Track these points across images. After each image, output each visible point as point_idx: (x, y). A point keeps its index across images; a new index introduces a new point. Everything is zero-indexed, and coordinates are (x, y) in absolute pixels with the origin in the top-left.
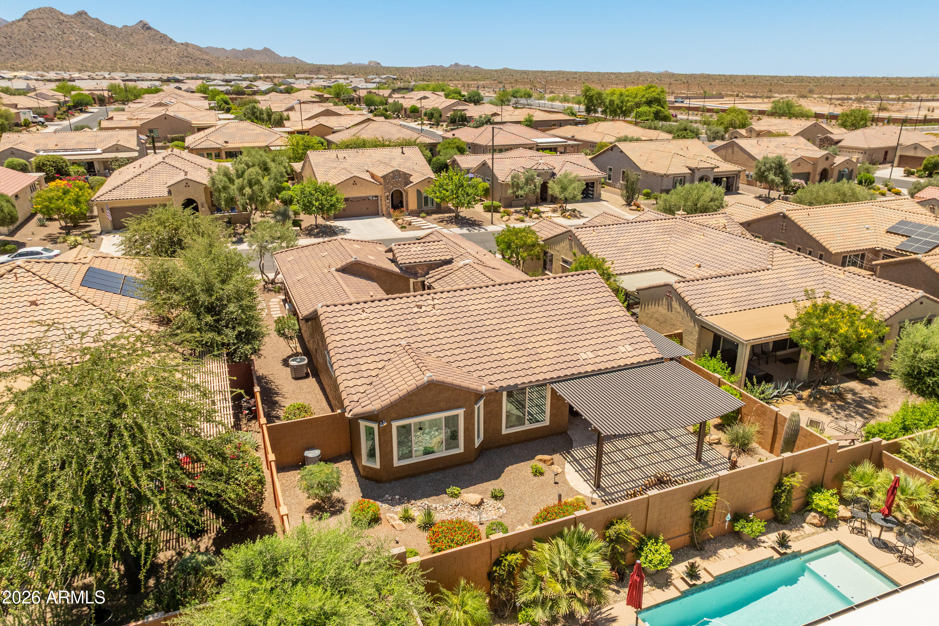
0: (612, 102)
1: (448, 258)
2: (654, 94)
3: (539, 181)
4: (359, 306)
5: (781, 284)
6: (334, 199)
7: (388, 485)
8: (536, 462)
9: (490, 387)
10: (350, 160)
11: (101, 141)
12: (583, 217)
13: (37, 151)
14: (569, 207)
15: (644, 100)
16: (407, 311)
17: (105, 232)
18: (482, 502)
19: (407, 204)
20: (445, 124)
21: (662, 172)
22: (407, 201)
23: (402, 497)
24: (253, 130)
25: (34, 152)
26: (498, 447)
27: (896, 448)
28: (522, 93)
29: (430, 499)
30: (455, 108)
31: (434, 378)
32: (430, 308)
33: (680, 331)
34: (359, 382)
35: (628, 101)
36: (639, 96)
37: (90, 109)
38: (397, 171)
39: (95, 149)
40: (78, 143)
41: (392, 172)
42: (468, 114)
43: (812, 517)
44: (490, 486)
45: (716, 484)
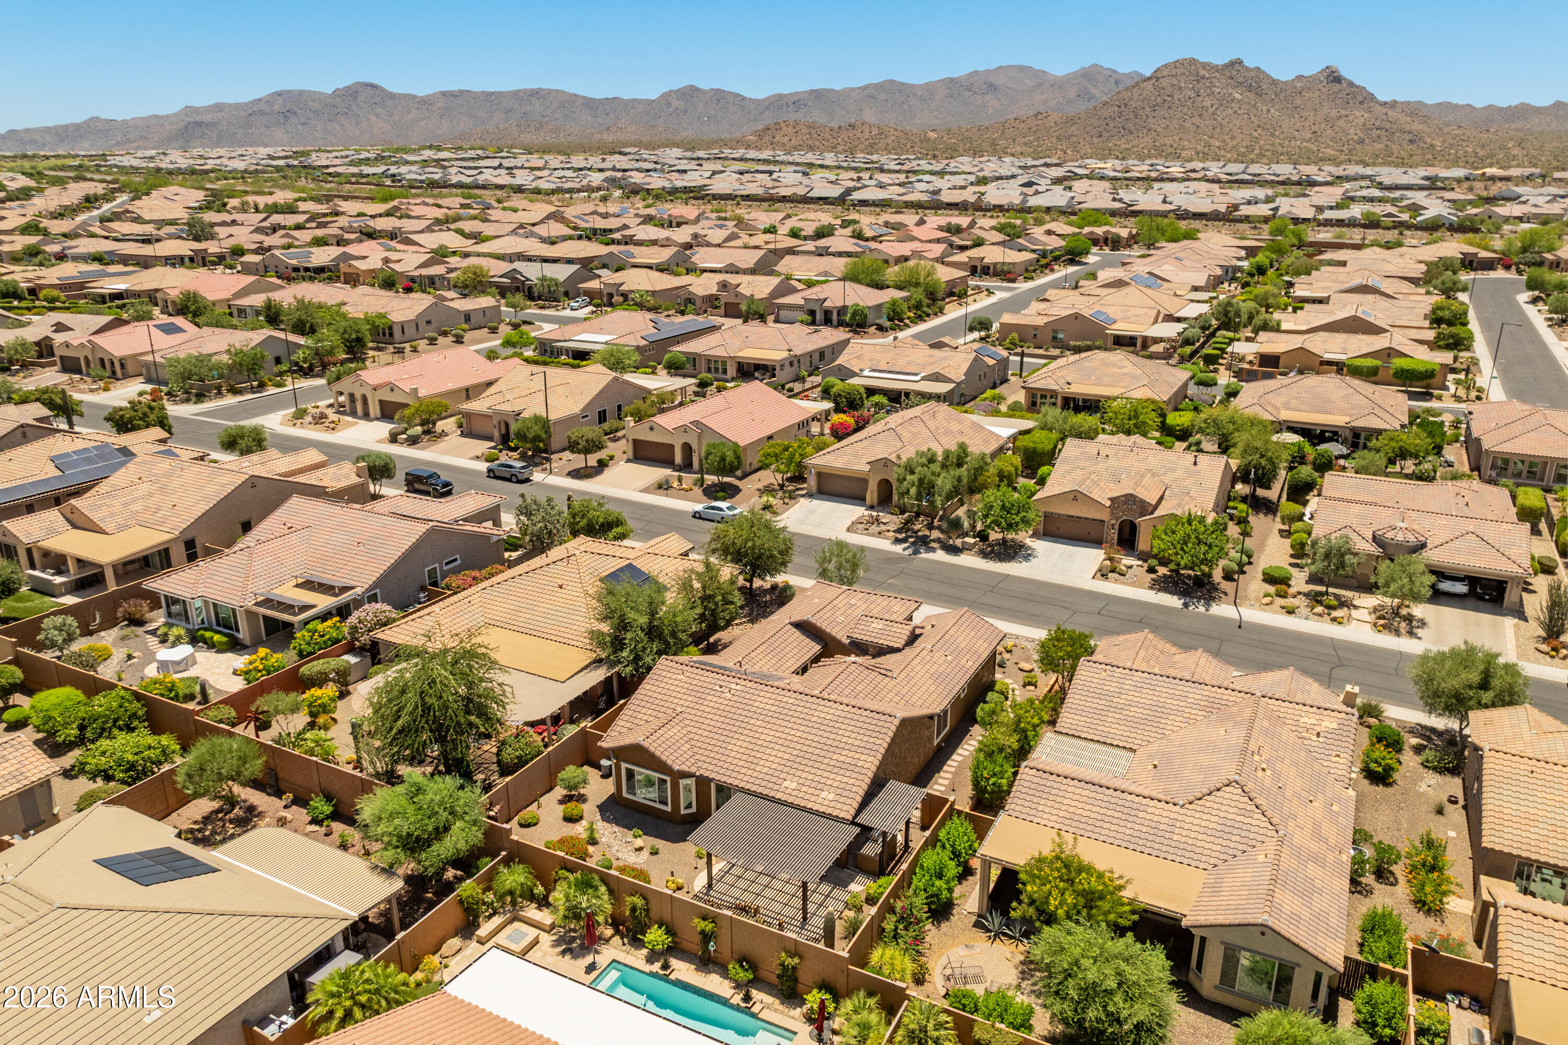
7: (619, 808)
9: (692, 770)
11: (933, 364)
13: (865, 370)
16: (710, 686)
17: (809, 494)
18: (641, 850)
19: (1138, 542)
22: (1139, 537)
25: (860, 371)
29: (621, 829)
31: (644, 742)
32: (726, 690)
37: (1089, 258)
38: (1132, 495)
39: (916, 374)
41: (1125, 496)
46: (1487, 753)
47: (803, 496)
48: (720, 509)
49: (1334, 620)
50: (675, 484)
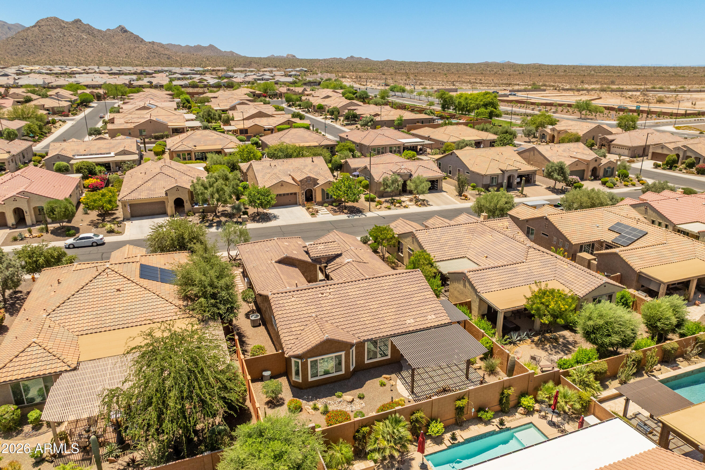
0: (460, 103)
1: (339, 253)
2: (489, 99)
3: (401, 181)
4: (290, 294)
5: (530, 272)
6: (269, 198)
7: (306, 391)
8: (382, 379)
9: (358, 340)
10: (279, 167)
11: (114, 147)
12: (429, 205)
13: (74, 156)
14: (421, 197)
15: (482, 103)
16: (315, 296)
17: (126, 219)
18: (353, 400)
19: (315, 198)
20: (342, 118)
21: (483, 173)
22: (315, 196)
23: (313, 397)
24: (212, 136)
25: (72, 157)
26: (363, 370)
27: (567, 374)
28: (398, 89)
29: (327, 398)
30: (349, 108)
31: (329, 337)
32: (327, 295)
33: (470, 300)
34: (291, 338)
35: (471, 103)
36: (478, 100)
37: (92, 104)
38: (309, 177)
39: (110, 153)
40: (99, 148)
41: (306, 178)
42: (358, 112)
43: (521, 410)
44: (357, 392)
45: (468, 393)
46: (548, 217)
47: (123, 221)
48: (90, 238)
49: (405, 207)
50: (27, 235)
